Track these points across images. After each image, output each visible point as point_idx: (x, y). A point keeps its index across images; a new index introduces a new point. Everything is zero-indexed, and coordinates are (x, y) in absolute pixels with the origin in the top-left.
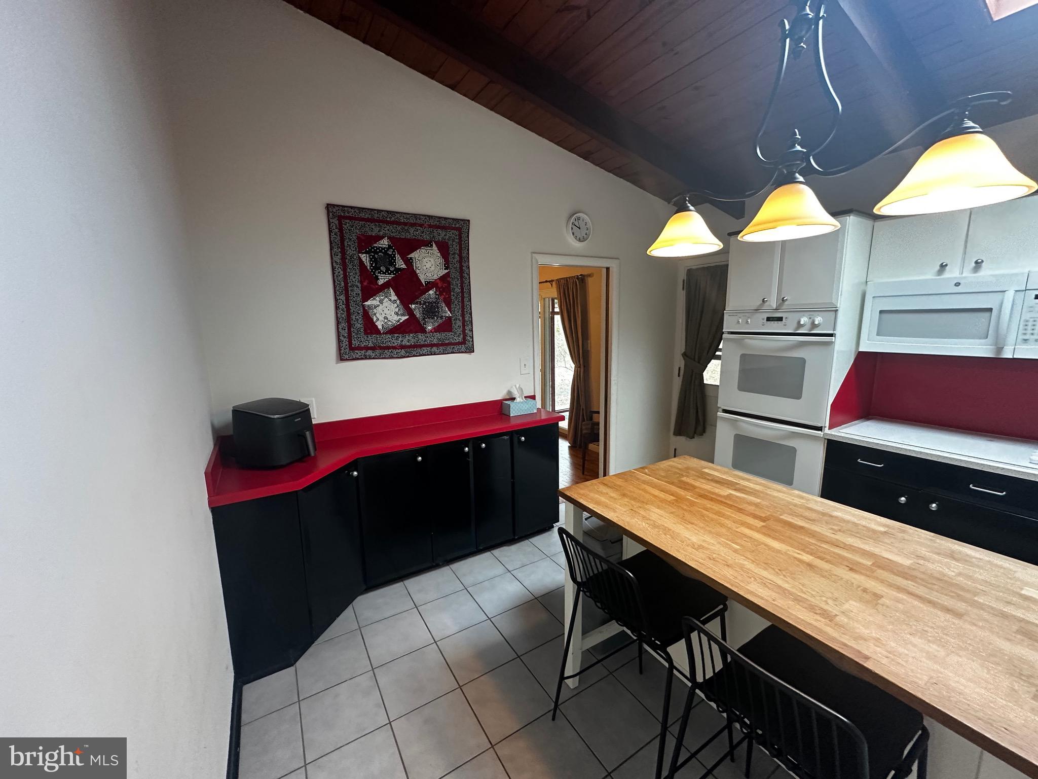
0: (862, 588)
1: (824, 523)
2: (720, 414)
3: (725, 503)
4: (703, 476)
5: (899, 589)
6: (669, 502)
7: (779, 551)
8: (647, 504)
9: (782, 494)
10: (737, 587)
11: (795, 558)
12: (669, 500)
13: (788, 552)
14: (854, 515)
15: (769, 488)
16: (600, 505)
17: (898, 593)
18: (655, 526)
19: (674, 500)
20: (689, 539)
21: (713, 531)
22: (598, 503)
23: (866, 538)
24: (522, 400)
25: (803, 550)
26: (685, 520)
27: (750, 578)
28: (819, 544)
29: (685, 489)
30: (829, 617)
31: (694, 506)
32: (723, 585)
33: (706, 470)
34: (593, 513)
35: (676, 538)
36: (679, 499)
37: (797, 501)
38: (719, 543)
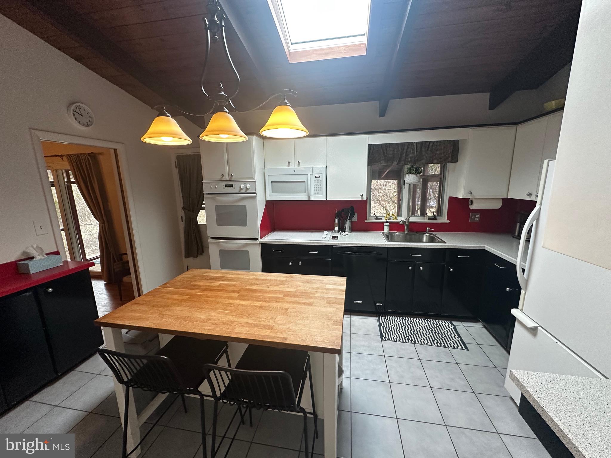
0: (281, 308)
1: (264, 284)
2: (210, 240)
3: (218, 290)
4: (204, 278)
5: (294, 303)
6: (186, 300)
7: (247, 306)
8: (171, 306)
9: (245, 276)
10: (230, 334)
11: (254, 306)
12: (185, 299)
13: (251, 304)
14: (275, 276)
15: (239, 275)
16: (134, 320)
17: (293, 304)
18: (178, 318)
19: (189, 298)
20: (201, 318)
21: (213, 307)
22: (133, 319)
23: (279, 285)
24: (43, 258)
25: (257, 301)
26: (197, 308)
27: (236, 325)
28: (263, 295)
29: (194, 289)
30: (271, 328)
31: (201, 297)
32: (222, 336)
33: (206, 274)
34: (130, 328)
35: (193, 321)
36: (191, 296)
37: (252, 277)
38: (218, 313)
